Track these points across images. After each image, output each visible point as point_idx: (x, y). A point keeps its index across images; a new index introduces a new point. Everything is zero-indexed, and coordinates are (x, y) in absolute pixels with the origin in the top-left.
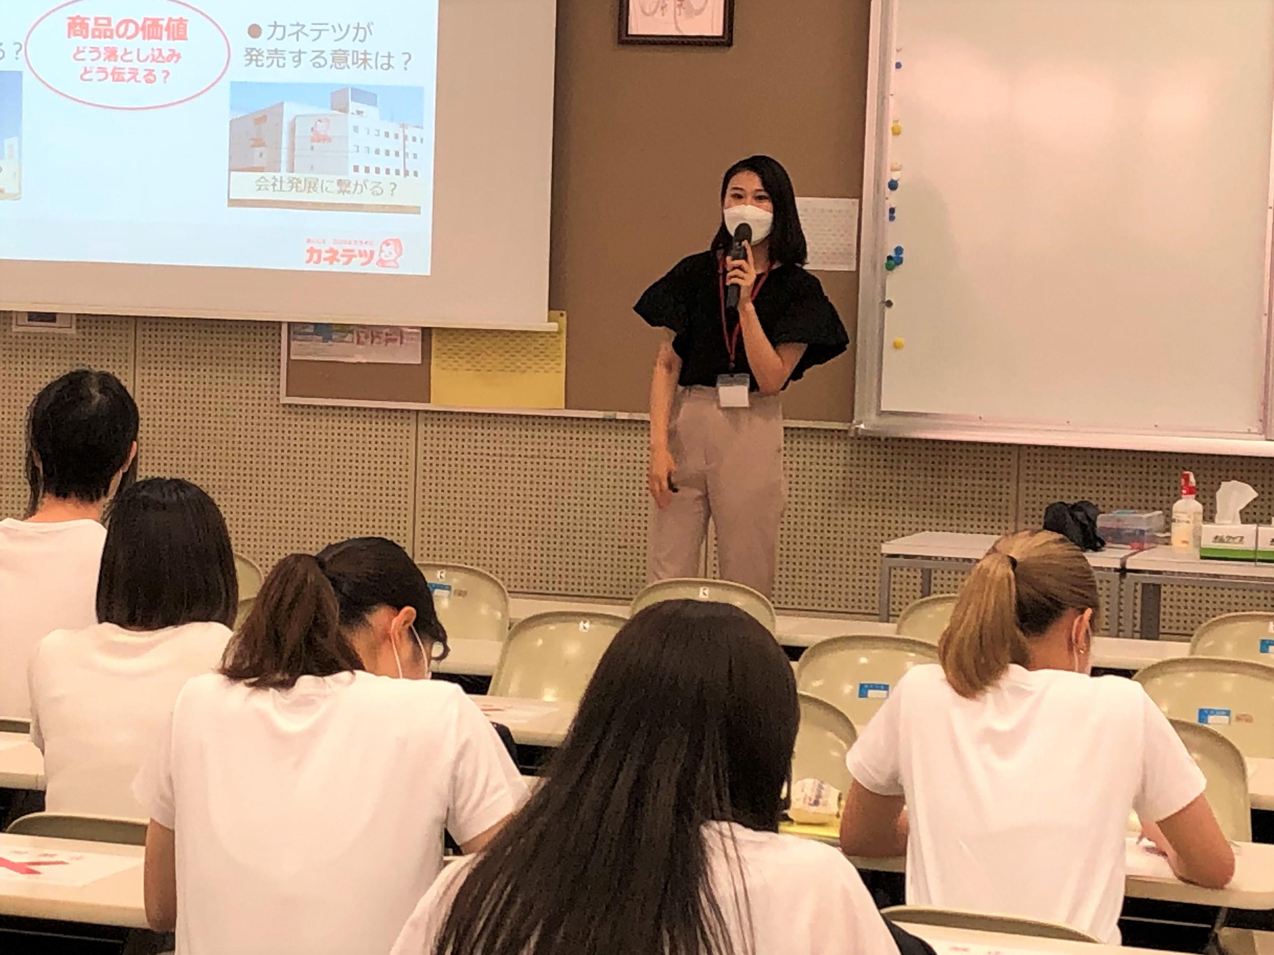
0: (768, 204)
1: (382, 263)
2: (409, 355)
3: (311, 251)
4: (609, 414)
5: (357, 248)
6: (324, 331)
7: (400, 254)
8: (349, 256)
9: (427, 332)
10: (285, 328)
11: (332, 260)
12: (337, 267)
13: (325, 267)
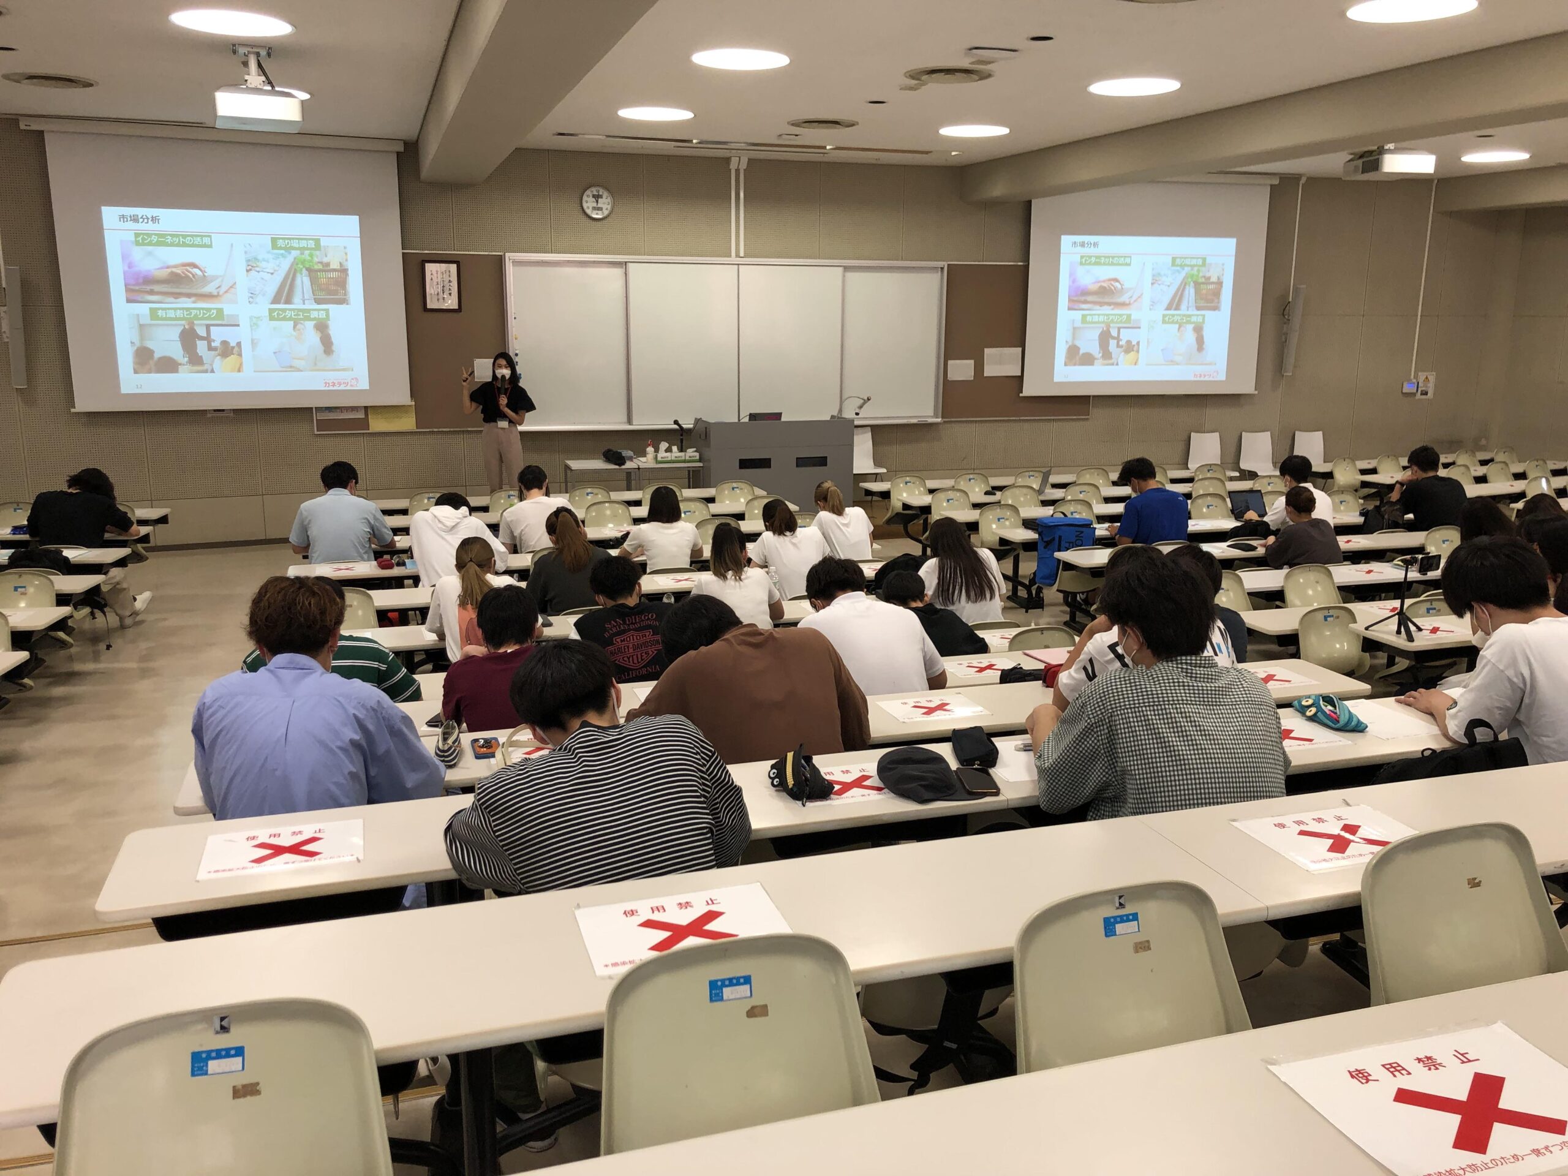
0: (509, 368)
1: (352, 386)
2: (361, 415)
3: (326, 383)
4: (431, 430)
5: (342, 381)
6: (329, 409)
7: (357, 382)
8: (340, 384)
9: (366, 408)
10: (314, 409)
11: (333, 386)
12: (335, 388)
13: (331, 388)
